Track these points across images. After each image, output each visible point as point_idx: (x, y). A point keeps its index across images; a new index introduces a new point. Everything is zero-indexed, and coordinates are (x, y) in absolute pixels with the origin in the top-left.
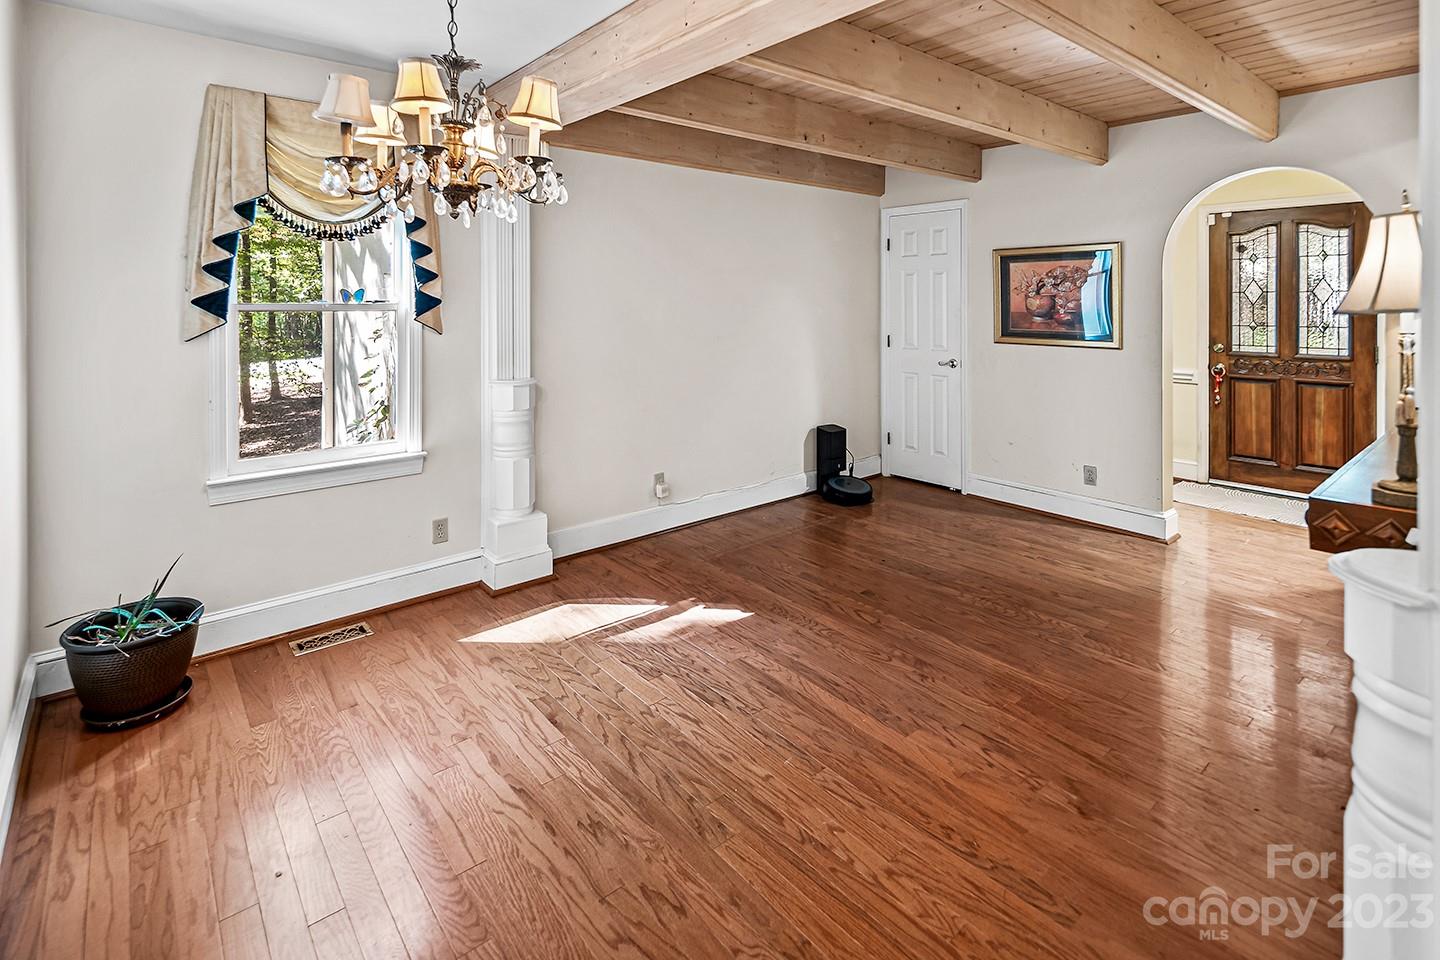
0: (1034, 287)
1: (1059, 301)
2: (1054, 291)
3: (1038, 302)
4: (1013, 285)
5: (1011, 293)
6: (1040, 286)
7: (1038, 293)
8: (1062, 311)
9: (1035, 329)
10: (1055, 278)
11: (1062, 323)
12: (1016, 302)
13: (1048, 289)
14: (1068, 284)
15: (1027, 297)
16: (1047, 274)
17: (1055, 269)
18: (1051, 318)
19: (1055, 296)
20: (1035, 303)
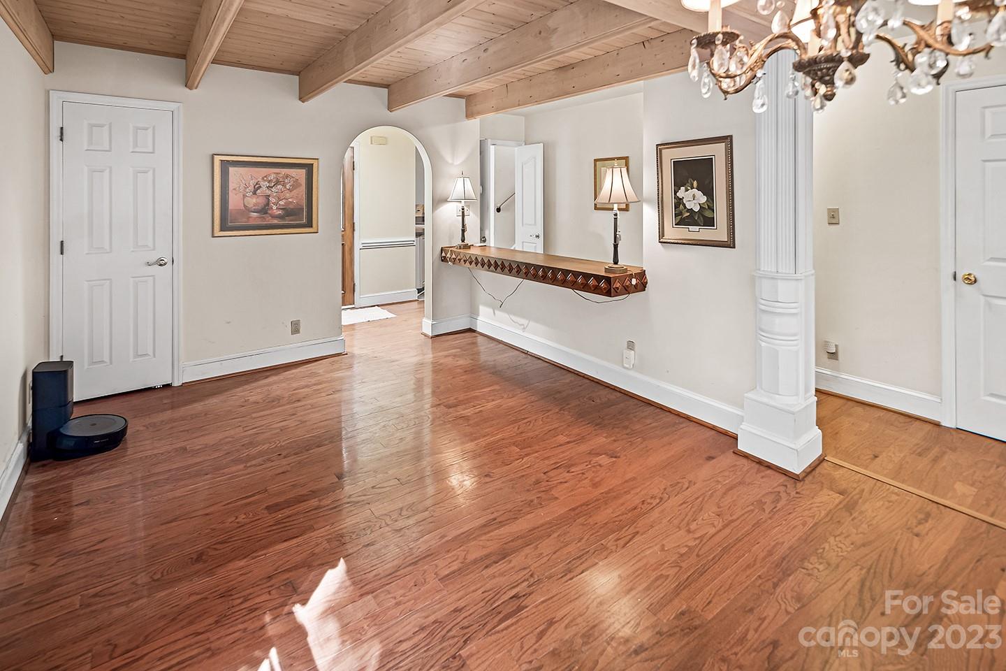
0: (251, 188)
1: (272, 200)
2: (268, 192)
3: (254, 201)
4: (232, 185)
5: (230, 193)
6: (257, 187)
7: (255, 193)
8: (275, 207)
9: (252, 222)
10: (269, 182)
11: (274, 217)
12: (234, 202)
13: (264, 190)
14: (279, 187)
15: (244, 196)
16: (263, 178)
17: (269, 175)
18: (266, 213)
19: (269, 196)
20: (252, 201)
